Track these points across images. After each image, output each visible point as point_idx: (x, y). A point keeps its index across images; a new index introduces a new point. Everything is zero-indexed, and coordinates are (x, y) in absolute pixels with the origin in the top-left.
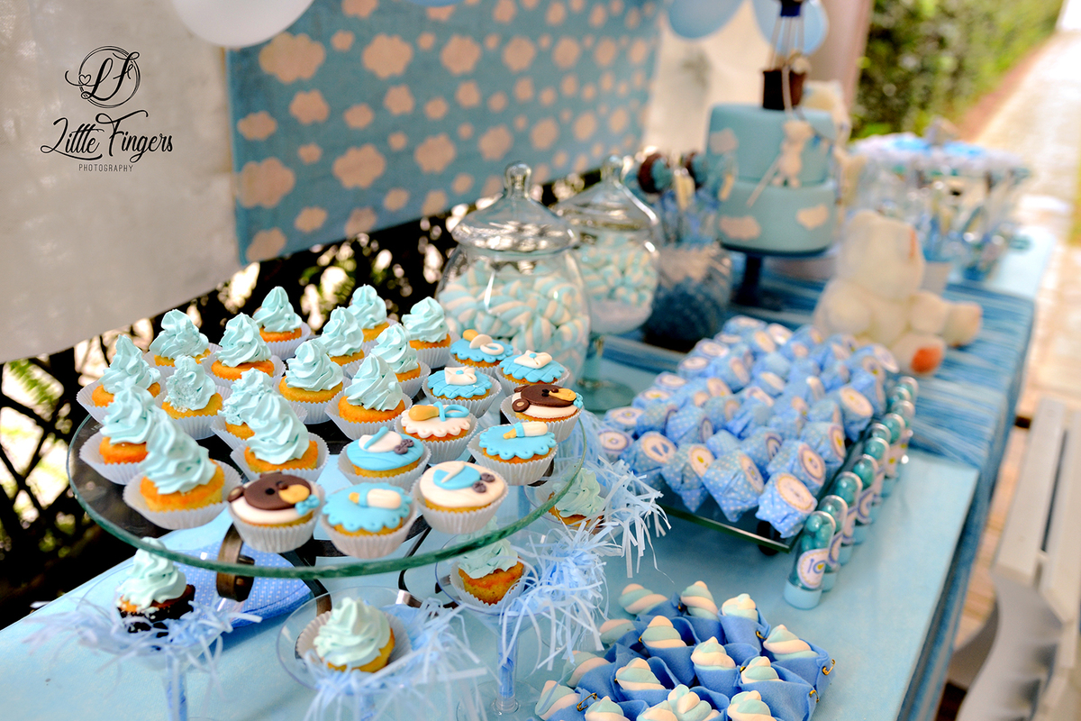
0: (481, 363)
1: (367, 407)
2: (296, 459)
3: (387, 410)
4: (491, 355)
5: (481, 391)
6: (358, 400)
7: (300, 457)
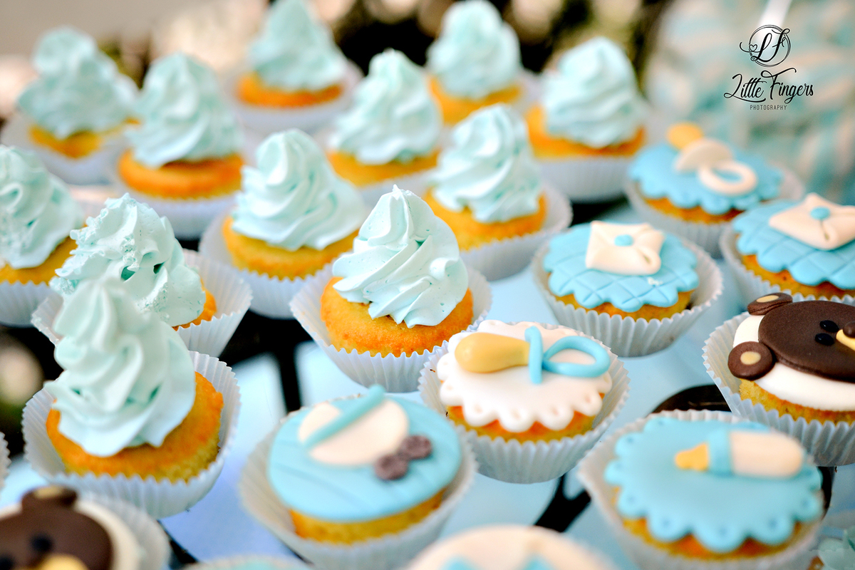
0: (693, 212)
1: (374, 312)
2: (146, 446)
3: (418, 326)
4: (717, 196)
5: (664, 295)
6: (358, 291)
7: (157, 439)
